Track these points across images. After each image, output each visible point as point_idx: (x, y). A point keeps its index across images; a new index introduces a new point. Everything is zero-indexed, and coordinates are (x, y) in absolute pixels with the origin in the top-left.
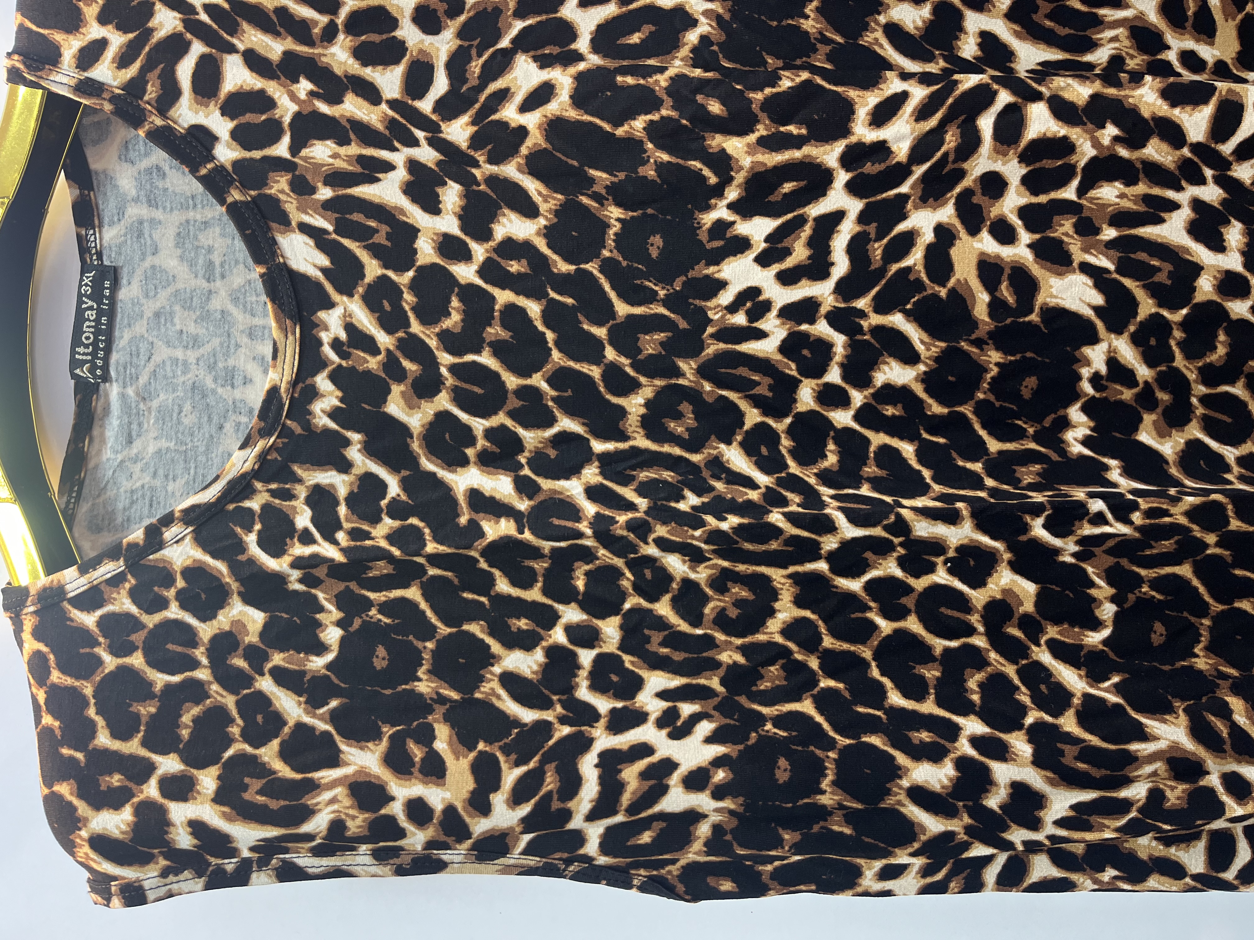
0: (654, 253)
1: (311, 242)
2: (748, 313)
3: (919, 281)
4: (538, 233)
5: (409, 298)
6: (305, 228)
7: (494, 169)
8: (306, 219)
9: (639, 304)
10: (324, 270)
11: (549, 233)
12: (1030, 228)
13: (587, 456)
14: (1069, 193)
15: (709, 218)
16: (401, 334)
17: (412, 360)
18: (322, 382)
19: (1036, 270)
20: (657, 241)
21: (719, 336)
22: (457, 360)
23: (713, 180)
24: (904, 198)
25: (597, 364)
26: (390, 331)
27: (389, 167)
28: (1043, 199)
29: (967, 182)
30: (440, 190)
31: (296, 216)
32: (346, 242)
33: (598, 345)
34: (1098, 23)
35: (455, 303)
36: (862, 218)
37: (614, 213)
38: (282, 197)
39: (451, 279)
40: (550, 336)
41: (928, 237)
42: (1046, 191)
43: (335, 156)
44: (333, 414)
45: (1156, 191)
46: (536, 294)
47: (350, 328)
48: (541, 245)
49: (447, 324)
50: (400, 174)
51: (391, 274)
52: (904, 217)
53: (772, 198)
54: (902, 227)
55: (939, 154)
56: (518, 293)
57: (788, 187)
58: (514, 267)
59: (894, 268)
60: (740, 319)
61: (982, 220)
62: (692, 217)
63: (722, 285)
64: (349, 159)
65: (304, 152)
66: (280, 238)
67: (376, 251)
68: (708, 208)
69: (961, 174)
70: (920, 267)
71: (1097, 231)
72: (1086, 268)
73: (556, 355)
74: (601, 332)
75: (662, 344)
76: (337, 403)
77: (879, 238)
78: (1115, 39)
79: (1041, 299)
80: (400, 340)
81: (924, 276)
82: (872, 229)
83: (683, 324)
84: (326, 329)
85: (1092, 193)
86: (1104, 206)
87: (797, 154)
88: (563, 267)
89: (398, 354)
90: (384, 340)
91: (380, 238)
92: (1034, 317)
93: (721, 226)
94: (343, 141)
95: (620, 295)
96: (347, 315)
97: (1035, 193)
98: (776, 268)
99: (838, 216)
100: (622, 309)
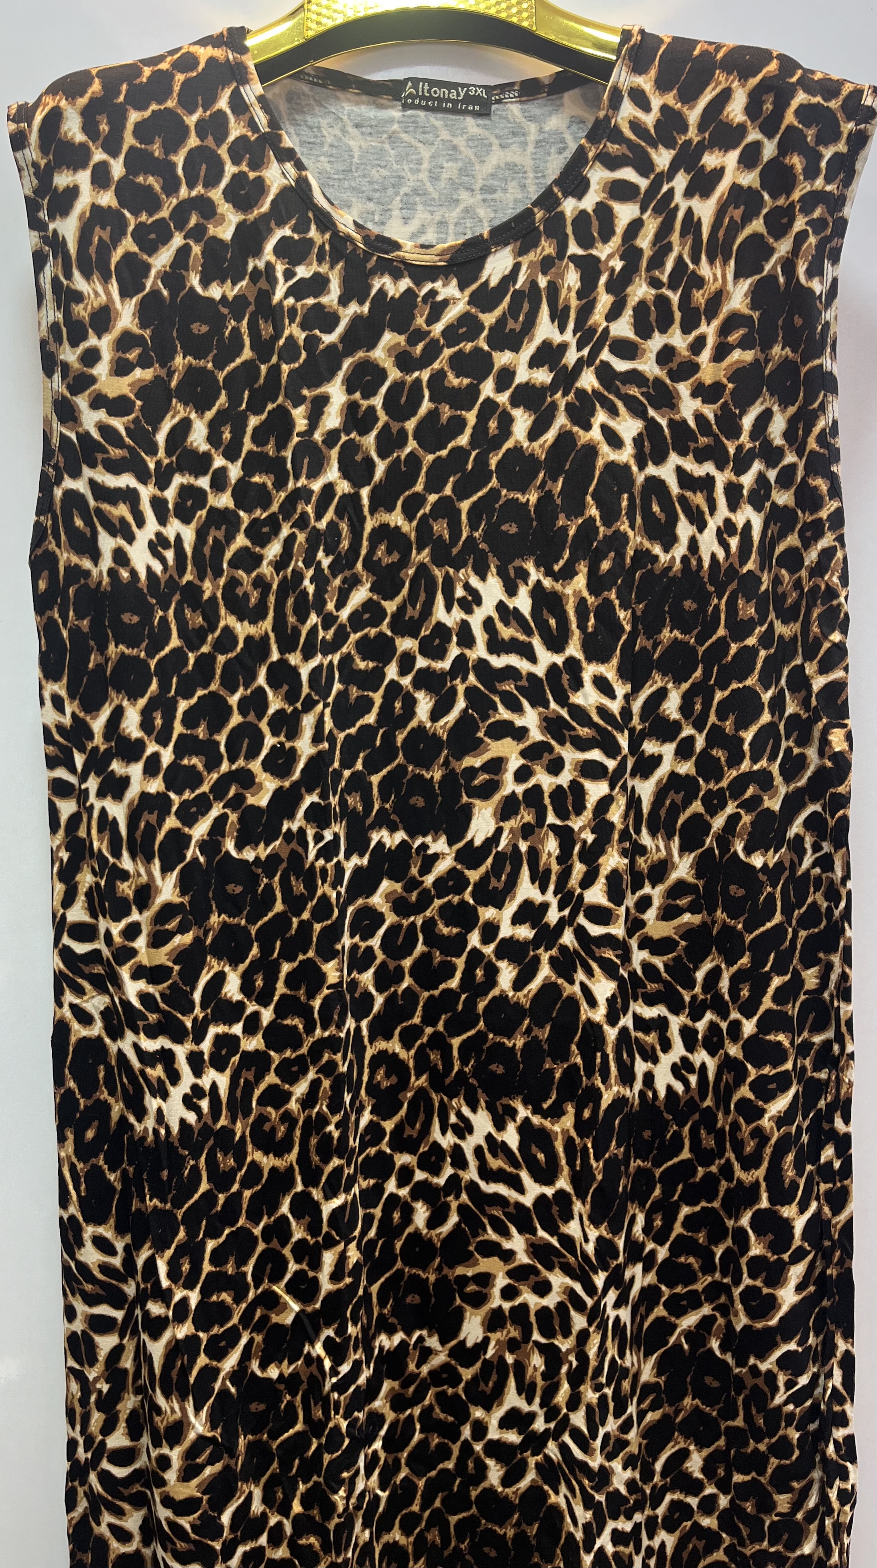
0: (504, 528)
1: (507, 272)
2: (464, 598)
3: (488, 717)
4: (517, 442)
5: (468, 346)
6: (517, 267)
7: (562, 407)
8: (524, 268)
9: (469, 519)
10: (487, 282)
11: (517, 450)
12: (526, 792)
13: (357, 484)
14: (551, 819)
15: (530, 566)
16: (442, 341)
17: (423, 350)
18: (405, 283)
19: (497, 797)
20: (514, 529)
21: (447, 577)
22: (424, 384)
23: (556, 568)
24: (546, 705)
25: (425, 489)
26: (444, 333)
27: (562, 329)
28: (547, 801)
29: (558, 748)
30: (546, 367)
31: (525, 260)
32: (508, 299)
33: (438, 489)
34: (669, 837)
35: (466, 381)
36: (531, 676)
37: (533, 497)
38: (539, 249)
39: (482, 378)
40: (444, 453)
41: (519, 722)
42: (552, 803)
43: (569, 289)
44: (382, 292)
45: (553, 878)
46: (474, 441)
47: (446, 303)
48: (509, 444)
49: (451, 376)
50: (558, 338)
51: (485, 333)
52: (533, 705)
53: (545, 611)
54: (526, 704)
55: (574, 724)
56: (474, 428)
57: (553, 622)
58: (493, 425)
59: (497, 699)
60: (460, 592)
61: (531, 760)
62: (531, 554)
63: (483, 578)
64: (567, 299)
65: (571, 266)
66: (509, 248)
67: (501, 322)
68: (537, 565)
69: (562, 743)
70: (498, 717)
71: (525, 838)
72: (499, 831)
73: (430, 458)
74: (448, 491)
75: (441, 536)
76: (390, 294)
77: (517, 688)
78: (658, 849)
79: (477, 802)
80: (438, 341)
81: (492, 720)
82: (524, 683)
83: (455, 551)
84: (444, 285)
85: (551, 834)
86: (542, 842)
87: (574, 626)
88: (493, 461)
89: (427, 340)
90: (438, 329)
91: (511, 324)
92: (465, 799)
93: (524, 575)
94: (580, 295)
95: (474, 504)
96: (455, 301)
97: (551, 796)
98: (495, 616)
99: (533, 659)
100: (465, 506)
